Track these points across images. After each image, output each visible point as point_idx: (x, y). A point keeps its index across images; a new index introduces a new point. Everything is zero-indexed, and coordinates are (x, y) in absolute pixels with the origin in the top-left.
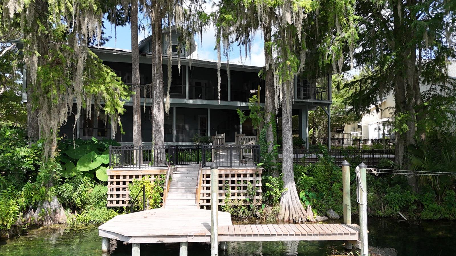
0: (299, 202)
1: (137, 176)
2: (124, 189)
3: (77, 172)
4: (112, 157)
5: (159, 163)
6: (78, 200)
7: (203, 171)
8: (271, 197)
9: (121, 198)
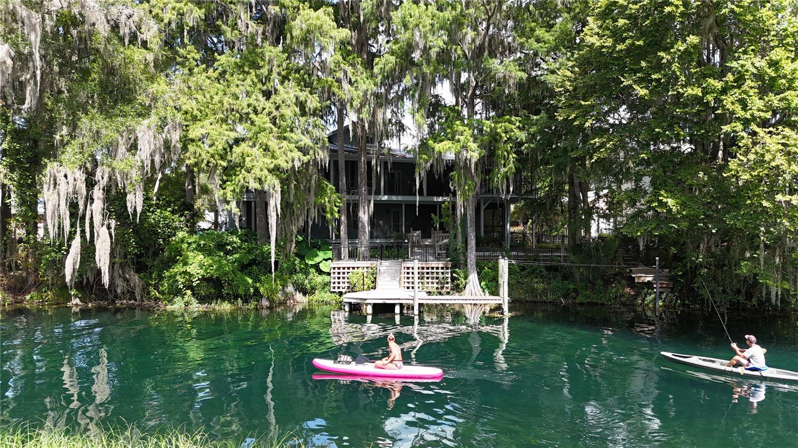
0: (481, 290)
1: (354, 268)
2: (344, 278)
3: (306, 264)
4: (329, 254)
5: (364, 259)
6: (308, 285)
7: (404, 265)
8: (458, 285)
9: (341, 285)
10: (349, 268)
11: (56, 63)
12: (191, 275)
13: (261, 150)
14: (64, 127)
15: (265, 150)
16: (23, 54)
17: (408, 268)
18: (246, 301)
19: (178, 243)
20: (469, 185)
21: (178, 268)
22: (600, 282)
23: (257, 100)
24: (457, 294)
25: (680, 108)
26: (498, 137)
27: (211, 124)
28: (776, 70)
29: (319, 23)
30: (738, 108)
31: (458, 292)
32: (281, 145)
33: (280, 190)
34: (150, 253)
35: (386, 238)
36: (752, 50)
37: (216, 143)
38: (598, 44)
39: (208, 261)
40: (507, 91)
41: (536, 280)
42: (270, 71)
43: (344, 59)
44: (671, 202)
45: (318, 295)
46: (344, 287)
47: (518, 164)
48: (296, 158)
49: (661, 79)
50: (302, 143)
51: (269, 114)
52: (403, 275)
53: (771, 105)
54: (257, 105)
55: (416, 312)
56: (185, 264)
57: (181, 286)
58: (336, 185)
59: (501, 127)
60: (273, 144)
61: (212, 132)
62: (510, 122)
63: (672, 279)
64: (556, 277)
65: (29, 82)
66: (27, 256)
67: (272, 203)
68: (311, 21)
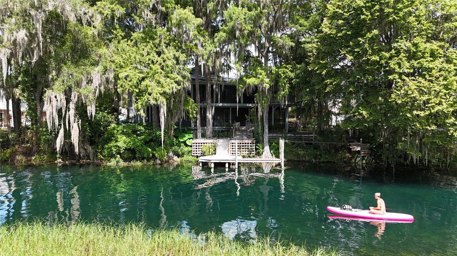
0: (271, 155)
1: (204, 143)
2: (199, 148)
3: (179, 141)
4: (191, 136)
5: (210, 138)
6: (180, 152)
7: (231, 142)
8: (259, 152)
9: (198, 152)
10: (201, 143)
11: (48, 37)
12: (119, 147)
13: (156, 83)
14: (54, 71)
15: (158, 83)
16: (32, 34)
17: (233, 143)
18: (148, 161)
19: (111, 130)
20: (265, 101)
21: (113, 144)
22: (333, 151)
23: (154, 57)
24: (258, 157)
25: (368, 66)
26: (279, 76)
27: (130, 70)
28: (416, 48)
29: (186, 16)
30: (397, 67)
31: (259, 156)
32: (166, 81)
33: (166, 104)
34: (97, 135)
35: (221, 126)
36: (405, 38)
37: (133, 80)
38: (329, 32)
39: (128, 140)
40: (284, 52)
41: (300, 150)
42: (160, 41)
43: (199, 33)
44: (364, 113)
45: (186, 158)
46: (199, 153)
47: (290, 90)
48: (174, 87)
49: (359, 51)
50: (177, 79)
51: (160, 64)
52: (230, 147)
53: (413, 66)
54: (153, 59)
55: (237, 167)
56: (117, 141)
57: (115, 153)
58: (194, 99)
59: (281, 71)
60: (162, 80)
61: (130, 74)
62: (286, 68)
63: (371, 149)
64: (310, 148)
65: (35, 48)
66: (32, 137)
67: (162, 111)
68: (181, 16)
